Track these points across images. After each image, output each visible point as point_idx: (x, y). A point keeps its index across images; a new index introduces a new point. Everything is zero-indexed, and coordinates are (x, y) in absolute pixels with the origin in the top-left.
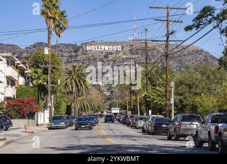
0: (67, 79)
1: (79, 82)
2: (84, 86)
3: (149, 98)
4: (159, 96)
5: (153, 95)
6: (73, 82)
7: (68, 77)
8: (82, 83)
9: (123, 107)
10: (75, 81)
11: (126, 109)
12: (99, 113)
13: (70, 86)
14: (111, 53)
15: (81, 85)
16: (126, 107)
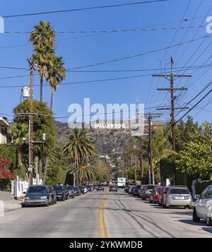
0: (68, 145)
1: (82, 148)
2: (87, 153)
3: (178, 159)
4: (194, 155)
5: (184, 155)
6: (75, 148)
7: (69, 142)
8: (85, 149)
9: (131, 176)
10: (78, 147)
11: (134, 178)
12: (105, 183)
13: (72, 153)
14: (116, 130)
15: (84, 151)
16: (134, 176)
